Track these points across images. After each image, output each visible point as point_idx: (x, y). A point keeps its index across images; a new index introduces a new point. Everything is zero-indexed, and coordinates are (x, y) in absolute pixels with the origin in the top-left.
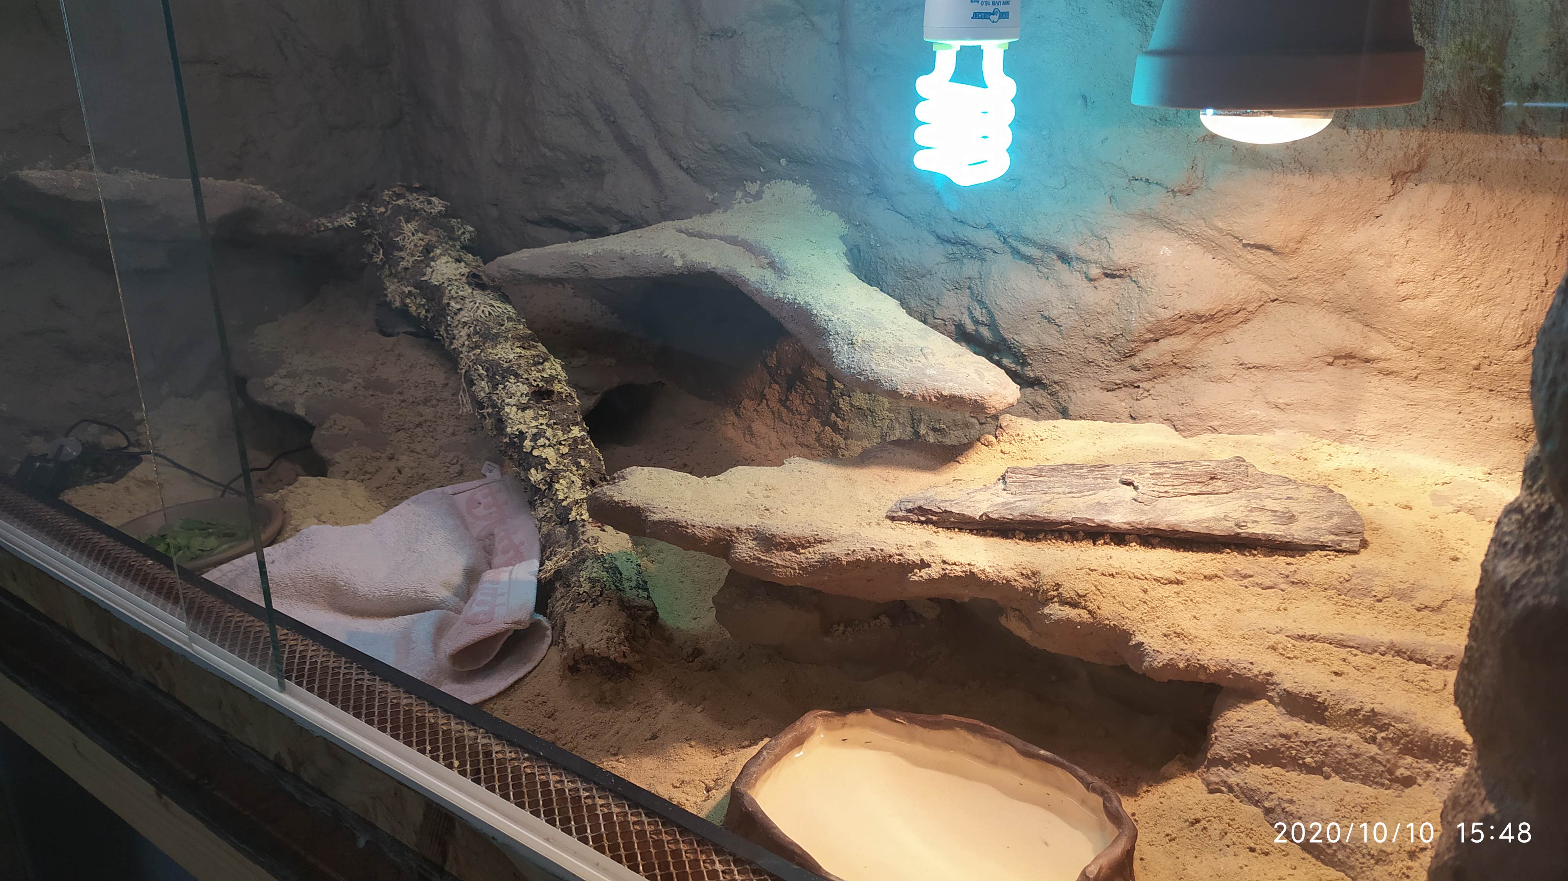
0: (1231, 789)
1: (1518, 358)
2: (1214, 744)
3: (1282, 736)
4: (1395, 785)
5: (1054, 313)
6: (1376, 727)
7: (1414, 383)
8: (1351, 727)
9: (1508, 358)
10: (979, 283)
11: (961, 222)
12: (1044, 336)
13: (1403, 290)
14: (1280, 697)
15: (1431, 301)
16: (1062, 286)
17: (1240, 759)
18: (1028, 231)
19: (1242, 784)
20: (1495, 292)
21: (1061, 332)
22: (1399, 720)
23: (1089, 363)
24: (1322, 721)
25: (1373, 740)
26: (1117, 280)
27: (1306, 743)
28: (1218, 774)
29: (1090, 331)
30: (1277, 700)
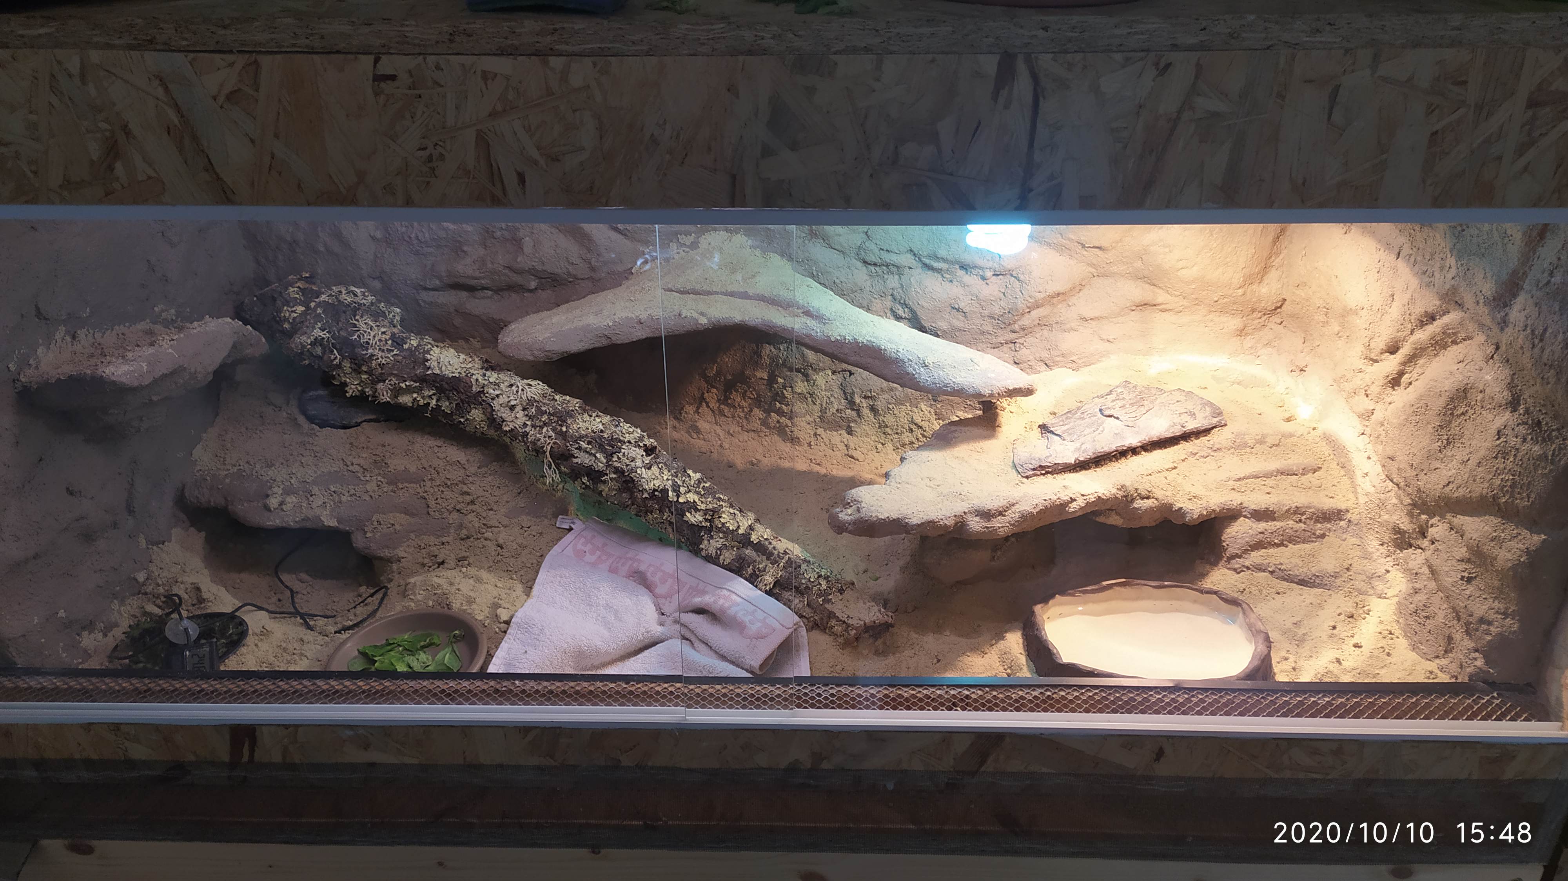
0: (1248, 568)
1: (1240, 294)
2: (1227, 549)
3: (1260, 533)
4: (1318, 539)
5: (962, 305)
6: (1300, 514)
7: (1180, 314)
8: (1289, 518)
9: (1235, 294)
10: (901, 292)
11: (887, 250)
12: (954, 321)
13: (1181, 264)
14: (1251, 514)
15: (1195, 268)
16: (964, 285)
17: (1246, 551)
18: (942, 253)
19: (1253, 564)
20: (1228, 260)
21: (966, 317)
22: (1310, 508)
23: (983, 333)
24: (1274, 519)
25: (1300, 521)
26: (1001, 277)
27: (1272, 533)
28: (1237, 563)
29: (986, 312)
30: (1249, 516)
